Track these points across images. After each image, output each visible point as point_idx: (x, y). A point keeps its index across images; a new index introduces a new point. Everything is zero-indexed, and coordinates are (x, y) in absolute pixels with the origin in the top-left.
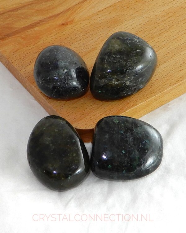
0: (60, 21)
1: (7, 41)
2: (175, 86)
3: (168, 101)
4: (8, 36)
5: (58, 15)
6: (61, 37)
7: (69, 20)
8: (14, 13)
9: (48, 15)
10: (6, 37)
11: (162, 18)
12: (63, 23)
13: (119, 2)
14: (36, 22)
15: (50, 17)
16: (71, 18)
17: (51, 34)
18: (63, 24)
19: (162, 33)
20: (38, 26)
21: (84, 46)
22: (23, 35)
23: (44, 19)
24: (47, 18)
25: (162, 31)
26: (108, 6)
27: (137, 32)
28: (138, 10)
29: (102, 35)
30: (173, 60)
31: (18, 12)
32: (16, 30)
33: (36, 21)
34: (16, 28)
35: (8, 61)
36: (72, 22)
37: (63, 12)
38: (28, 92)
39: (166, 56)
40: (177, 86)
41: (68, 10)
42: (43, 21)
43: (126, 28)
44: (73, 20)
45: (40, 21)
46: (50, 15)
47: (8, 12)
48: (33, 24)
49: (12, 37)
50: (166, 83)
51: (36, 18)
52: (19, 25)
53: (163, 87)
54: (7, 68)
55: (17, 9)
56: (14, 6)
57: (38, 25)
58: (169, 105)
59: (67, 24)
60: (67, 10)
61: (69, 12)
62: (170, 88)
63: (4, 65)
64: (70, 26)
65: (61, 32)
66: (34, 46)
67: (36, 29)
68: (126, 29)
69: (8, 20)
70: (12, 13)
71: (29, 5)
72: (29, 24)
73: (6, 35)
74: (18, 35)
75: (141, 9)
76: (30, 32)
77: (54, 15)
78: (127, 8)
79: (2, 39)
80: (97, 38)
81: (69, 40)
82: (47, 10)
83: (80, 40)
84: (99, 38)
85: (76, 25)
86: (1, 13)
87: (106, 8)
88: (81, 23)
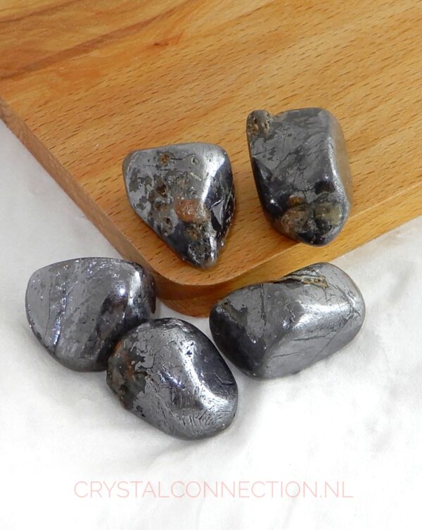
0: (149, 37)
1: (24, 81)
2: (413, 187)
3: (396, 223)
4: (28, 69)
5: (147, 23)
6: (150, 74)
7: (170, 36)
8: (45, 18)
9: (124, 24)
10: (24, 73)
11: (387, 32)
12: (158, 41)
14: (94, 39)
15: (128, 29)
16: (176, 31)
17: (128, 66)
18: (156, 44)
19: (388, 65)
20: (97, 48)
21: (203, 93)
22: (61, 68)
23: (114, 32)
24: (120, 30)
25: (387, 62)
26: (263, 4)
27: (328, 64)
28: (332, 14)
29: (246, 70)
30: (410, 128)
31: (54, 16)
32: (47, 55)
33: (94, 37)
34: (47, 52)
35: (26, 126)
36: (177, 39)
37: (158, 16)
38: (71, 200)
39: (394, 118)
40: (418, 187)
41: (170, 13)
42: (111, 38)
43: (304, 54)
44: (181, 35)
45: (106, 36)
46: (129, 23)
47: (32, 15)
48: (87, 44)
49: (37, 72)
50: (392, 180)
51: (96, 31)
52: (54, 45)
53: (387, 189)
54: (23, 143)
55: (52, 9)
56: (46, 3)
57: (99, 45)
58: (398, 232)
59: (167, 44)
60: (167, 13)
61: (174, 16)
62: (400, 193)
63: (18, 137)
64: (172, 49)
65: (151, 62)
66: (86, 94)
67: (95, 54)
68: (304, 56)
69: (31, 33)
70: (40, 18)
72: (80, 43)
73: (23, 68)
74: (50, 68)
75: (338, 11)
76: (79, 61)
77: (138, 24)
78: (306, 10)
79: (12, 76)
80: (234, 76)
81: (170, 80)
82: (123, 12)
83: (193, 81)
84: (240, 76)
85: (188, 46)
86: (15, 18)
87: (258, 9)
88: (197, 43)
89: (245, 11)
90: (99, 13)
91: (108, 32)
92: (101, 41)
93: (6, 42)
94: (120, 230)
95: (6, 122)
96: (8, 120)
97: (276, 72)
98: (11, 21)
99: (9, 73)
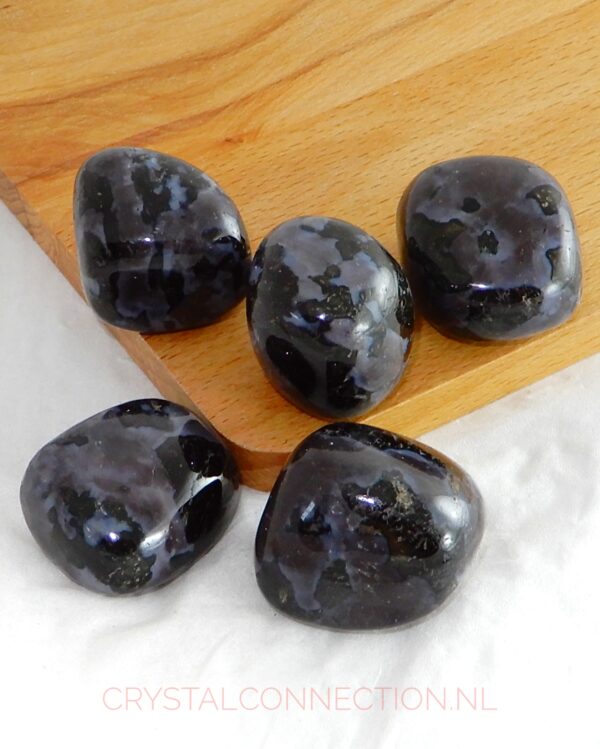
0: (220, 131)
5: (217, 112)
7: (245, 131)
8: (87, 101)
9: (187, 113)
10: (57, 172)
11: (523, 133)
12: (229, 136)
13: (398, 82)
14: (149, 132)
15: (193, 118)
16: (253, 124)
18: (228, 140)
23: (175, 122)
24: (181, 120)
26: (366, 92)
28: (454, 108)
29: (341, 178)
31: (97, 99)
32: (88, 151)
33: (149, 128)
34: (88, 146)
35: (58, 240)
36: (254, 134)
37: (231, 104)
41: (246, 101)
42: (170, 130)
43: (416, 159)
44: (260, 128)
45: (163, 128)
46: (194, 111)
47: (69, 97)
48: (139, 137)
51: (152, 120)
52: (98, 137)
54: (54, 262)
55: (96, 90)
56: (88, 82)
57: (155, 139)
59: (241, 141)
60: (243, 100)
61: (250, 105)
63: (47, 253)
64: (246, 146)
65: (221, 163)
68: (416, 162)
69: (68, 120)
70: (80, 100)
71: (130, 79)
73: (57, 166)
75: (462, 105)
77: (204, 113)
78: (422, 101)
79: (43, 176)
80: (326, 185)
81: (244, 188)
82: (185, 98)
83: (274, 190)
84: (333, 185)
85: (268, 144)
86: (48, 100)
87: (360, 98)
88: (281, 141)
89: (342, 101)
90: (155, 97)
91: (166, 123)
92: (156, 134)
93: (37, 131)
94: (174, 377)
95: (32, 234)
96: (36, 230)
97: (379, 182)
98: (43, 104)
99: (38, 171)
